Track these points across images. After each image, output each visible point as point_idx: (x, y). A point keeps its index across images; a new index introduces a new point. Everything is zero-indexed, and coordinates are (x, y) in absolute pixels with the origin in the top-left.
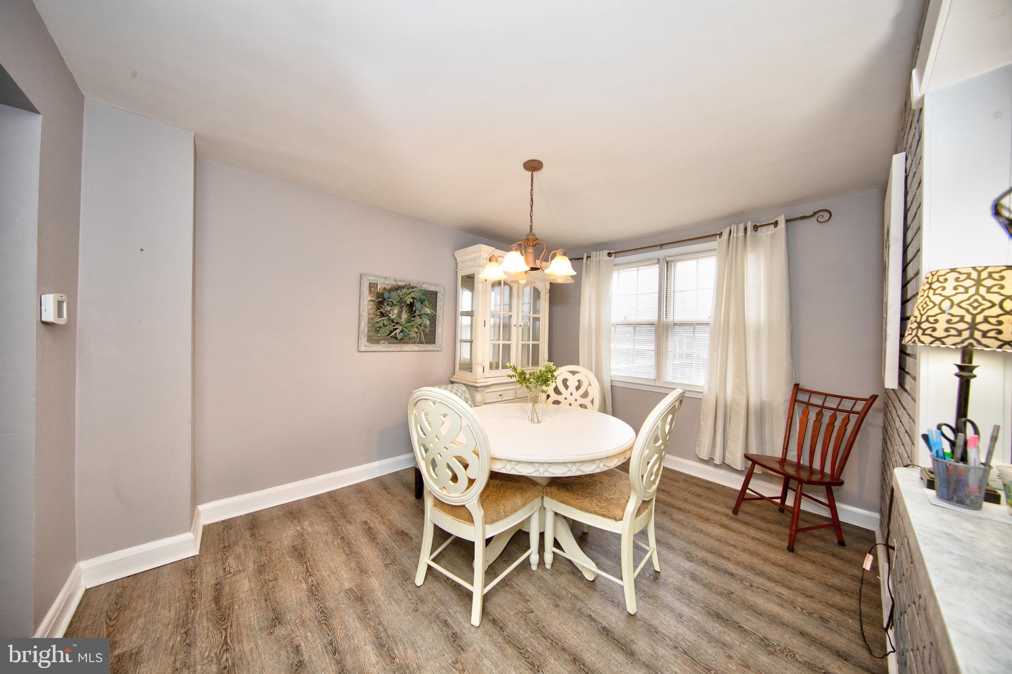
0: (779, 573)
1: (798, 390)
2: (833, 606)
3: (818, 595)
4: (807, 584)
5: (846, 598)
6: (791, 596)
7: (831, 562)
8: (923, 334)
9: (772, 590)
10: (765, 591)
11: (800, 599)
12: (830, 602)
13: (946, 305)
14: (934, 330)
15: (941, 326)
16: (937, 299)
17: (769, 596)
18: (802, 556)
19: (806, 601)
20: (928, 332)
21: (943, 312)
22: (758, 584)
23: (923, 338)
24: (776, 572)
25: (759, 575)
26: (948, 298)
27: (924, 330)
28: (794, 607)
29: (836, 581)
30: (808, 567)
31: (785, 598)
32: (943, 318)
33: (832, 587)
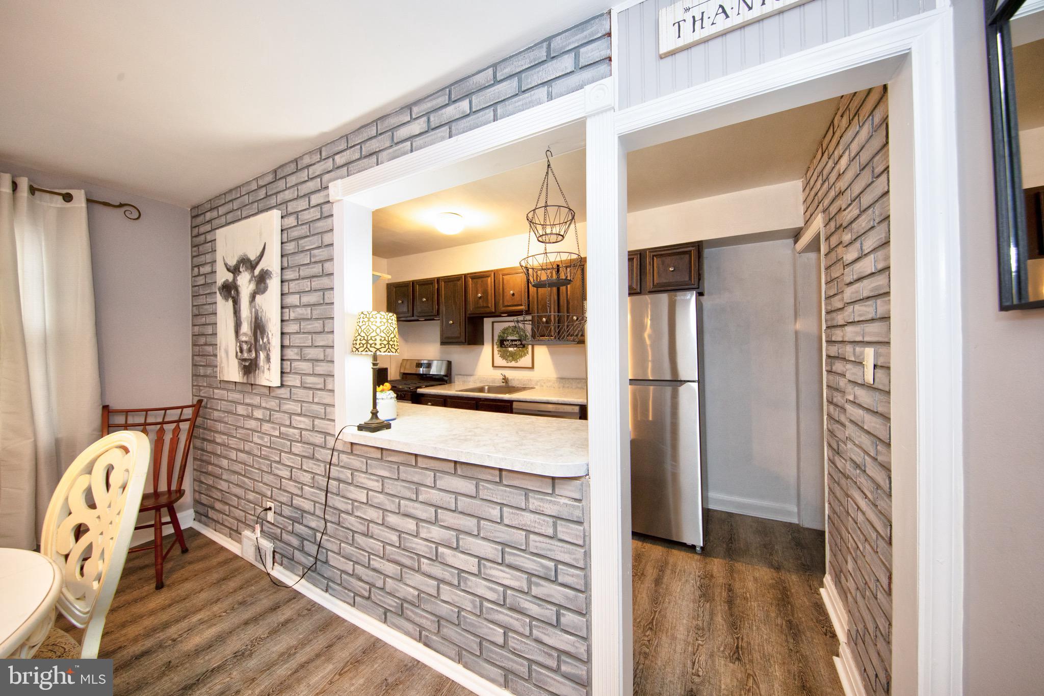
0: (177, 609)
1: (109, 412)
2: (235, 591)
3: (220, 594)
4: (204, 596)
5: (235, 579)
6: (208, 613)
7: (196, 568)
8: (371, 347)
9: (192, 624)
10: (188, 630)
11: (216, 608)
12: (231, 591)
13: (378, 331)
14: (376, 344)
15: (378, 342)
16: (374, 328)
17: (197, 630)
18: (173, 583)
19: (219, 605)
20: (373, 345)
21: (378, 335)
22: (176, 633)
23: (371, 349)
24: (174, 612)
25: (168, 627)
26: (378, 327)
27: (371, 345)
28: (220, 616)
29: (215, 576)
30: (188, 586)
31: (206, 619)
32: (378, 338)
33: (218, 582)
